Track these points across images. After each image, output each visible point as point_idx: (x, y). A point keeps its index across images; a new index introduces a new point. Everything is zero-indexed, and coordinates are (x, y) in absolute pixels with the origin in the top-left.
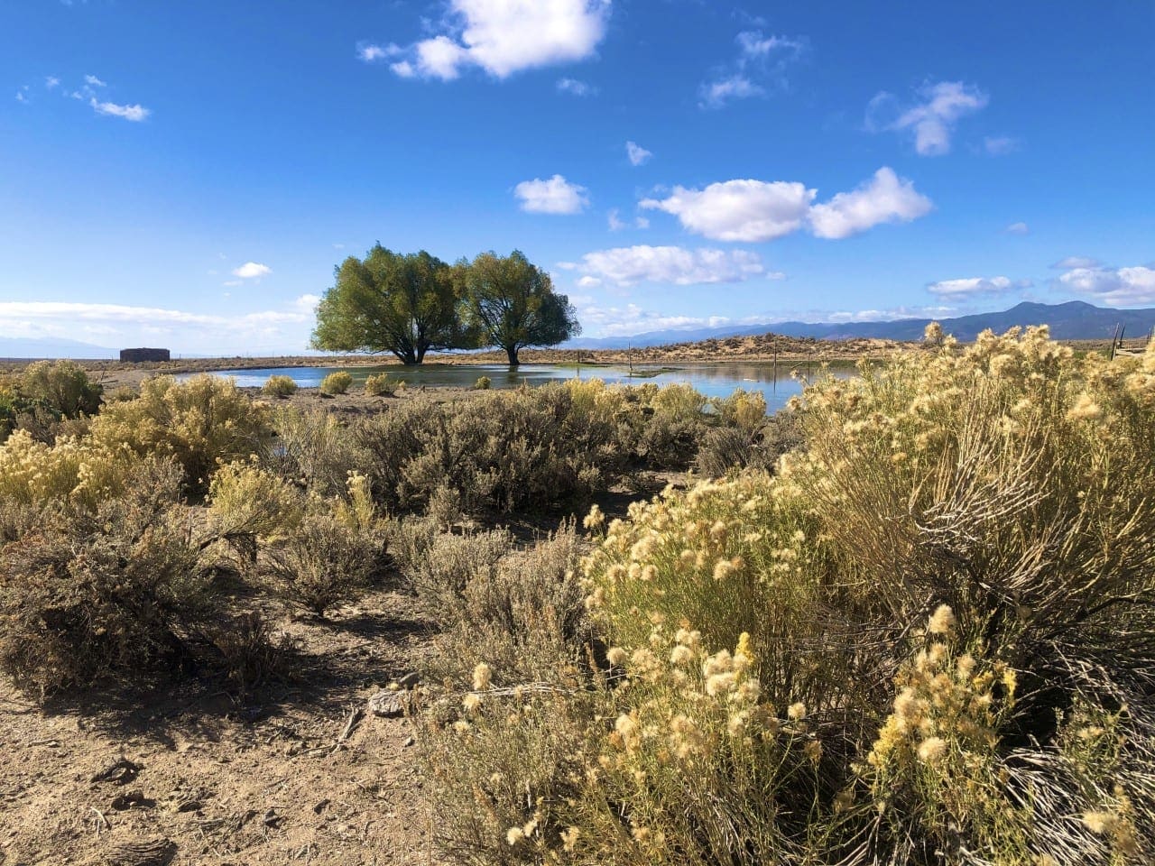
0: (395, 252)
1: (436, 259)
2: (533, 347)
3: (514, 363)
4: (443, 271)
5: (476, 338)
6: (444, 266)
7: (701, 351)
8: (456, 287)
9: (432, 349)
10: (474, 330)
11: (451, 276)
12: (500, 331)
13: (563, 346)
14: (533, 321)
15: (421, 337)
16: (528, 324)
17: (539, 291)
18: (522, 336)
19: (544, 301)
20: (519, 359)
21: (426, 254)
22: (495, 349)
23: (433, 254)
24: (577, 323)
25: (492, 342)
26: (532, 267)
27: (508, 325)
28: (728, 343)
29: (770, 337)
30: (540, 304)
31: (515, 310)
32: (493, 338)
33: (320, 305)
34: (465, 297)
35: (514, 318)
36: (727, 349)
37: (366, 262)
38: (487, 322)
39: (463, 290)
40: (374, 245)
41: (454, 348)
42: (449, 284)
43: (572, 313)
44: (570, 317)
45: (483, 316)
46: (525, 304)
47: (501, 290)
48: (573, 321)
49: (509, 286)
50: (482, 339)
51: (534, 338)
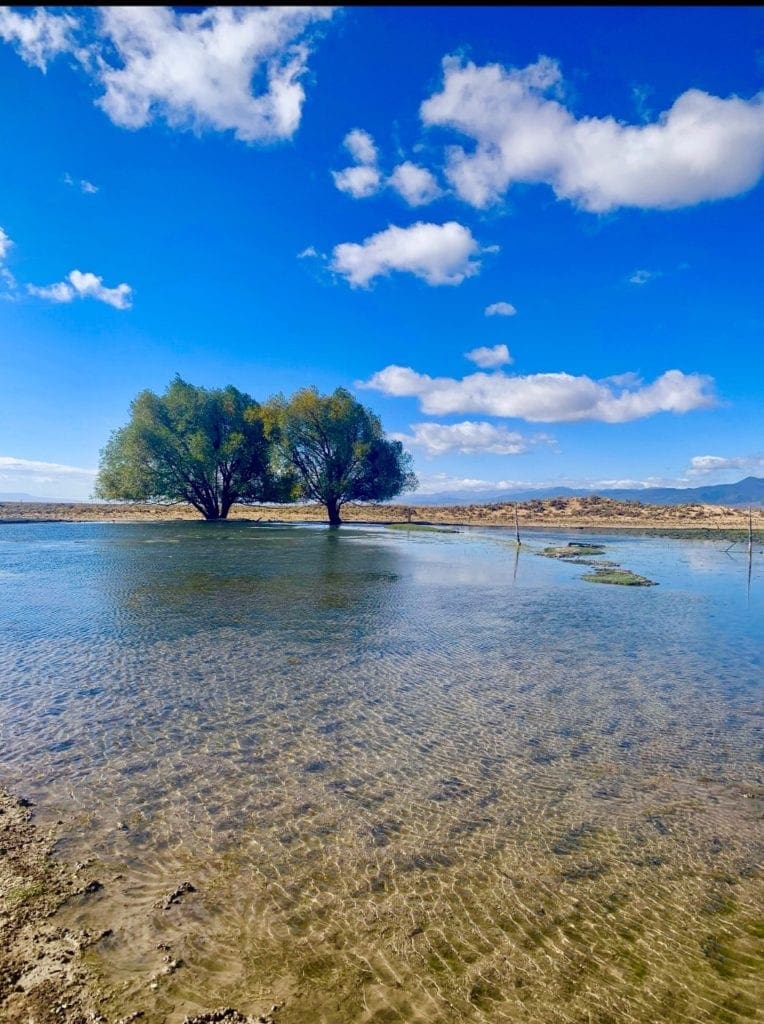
0: (197, 385)
1: (246, 396)
2: (358, 502)
3: (335, 520)
4: (253, 409)
5: (288, 490)
6: (254, 405)
7: (528, 512)
8: (267, 428)
9: (241, 502)
10: (288, 481)
11: (261, 415)
12: (319, 481)
13: (396, 501)
14: (360, 472)
15: (227, 487)
16: (352, 475)
17: (367, 436)
18: (345, 489)
19: (373, 448)
20: (341, 516)
21: (234, 389)
22: (311, 502)
23: (242, 391)
24: (412, 475)
25: (309, 495)
26: (360, 406)
27: (329, 476)
28: (553, 504)
29: (596, 500)
30: (370, 451)
31: (338, 458)
32: (311, 490)
33: (107, 447)
34: (278, 440)
35: (336, 468)
36: (553, 509)
37: (164, 397)
38: (304, 471)
39: (276, 431)
40: (173, 378)
41: (266, 501)
42: (259, 424)
43: (407, 462)
44: (406, 468)
45: (298, 464)
46: (351, 451)
47: (322, 434)
48: (408, 472)
49: (332, 430)
50: (297, 491)
51: (358, 492)
